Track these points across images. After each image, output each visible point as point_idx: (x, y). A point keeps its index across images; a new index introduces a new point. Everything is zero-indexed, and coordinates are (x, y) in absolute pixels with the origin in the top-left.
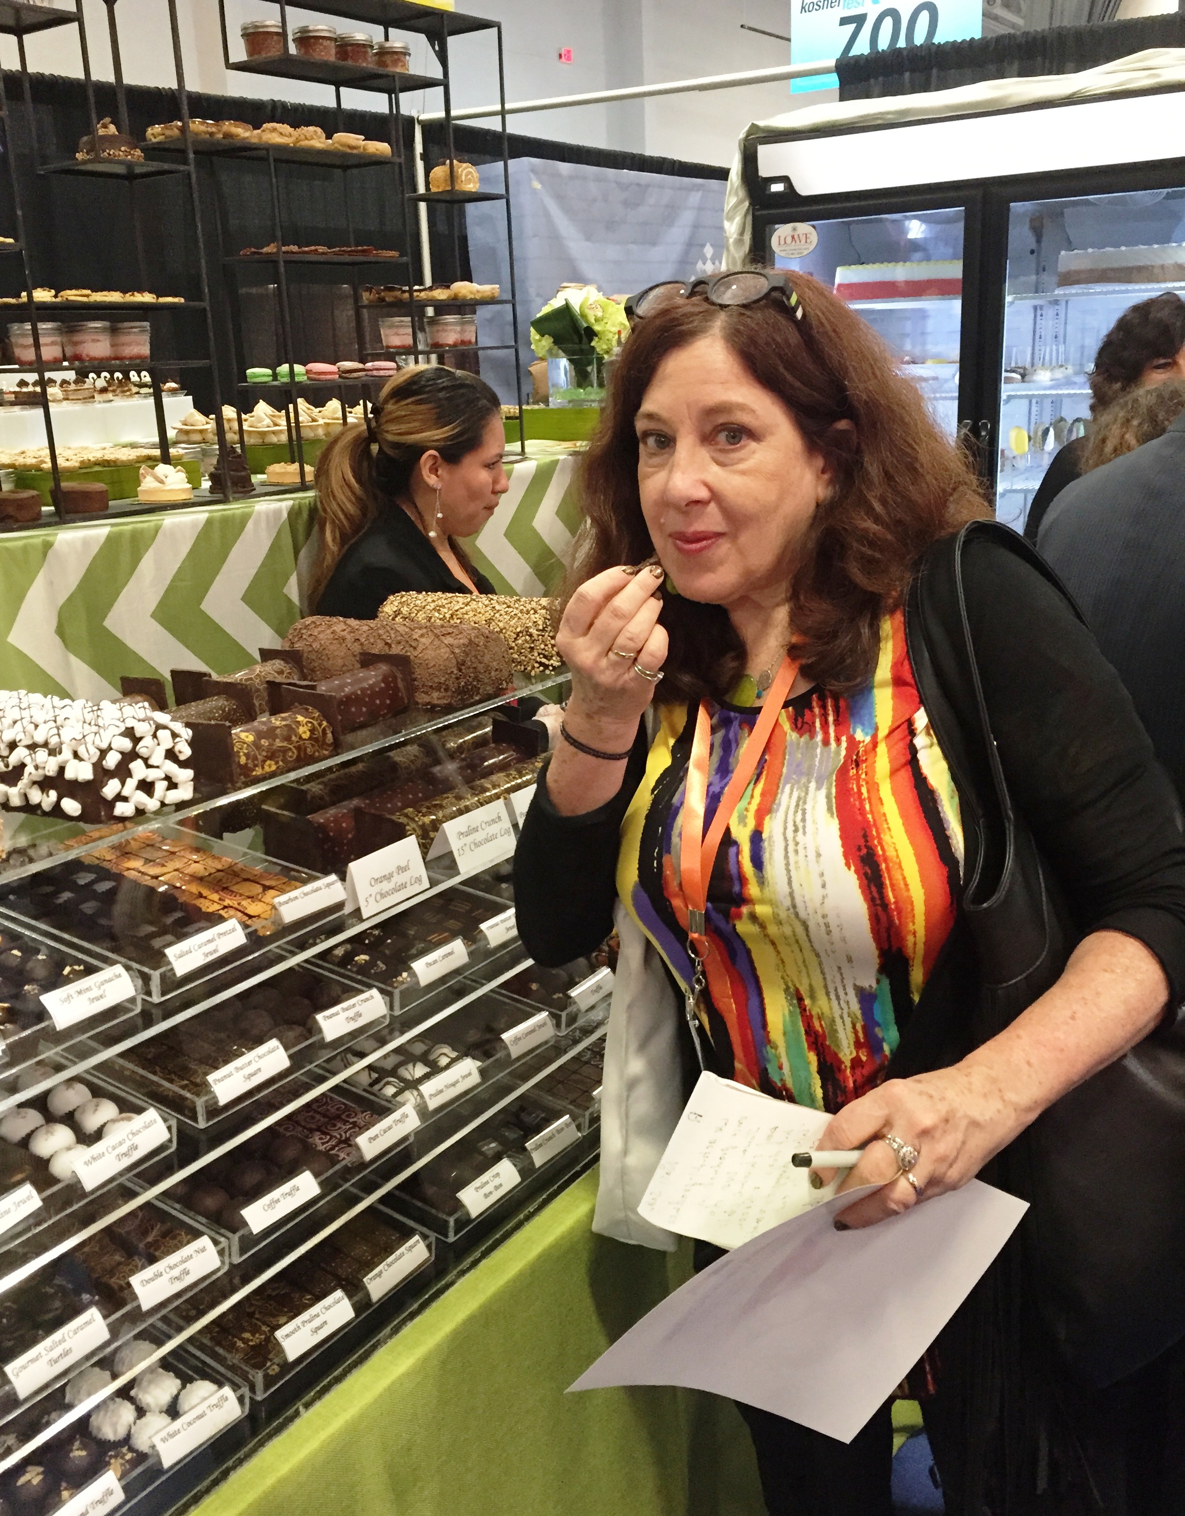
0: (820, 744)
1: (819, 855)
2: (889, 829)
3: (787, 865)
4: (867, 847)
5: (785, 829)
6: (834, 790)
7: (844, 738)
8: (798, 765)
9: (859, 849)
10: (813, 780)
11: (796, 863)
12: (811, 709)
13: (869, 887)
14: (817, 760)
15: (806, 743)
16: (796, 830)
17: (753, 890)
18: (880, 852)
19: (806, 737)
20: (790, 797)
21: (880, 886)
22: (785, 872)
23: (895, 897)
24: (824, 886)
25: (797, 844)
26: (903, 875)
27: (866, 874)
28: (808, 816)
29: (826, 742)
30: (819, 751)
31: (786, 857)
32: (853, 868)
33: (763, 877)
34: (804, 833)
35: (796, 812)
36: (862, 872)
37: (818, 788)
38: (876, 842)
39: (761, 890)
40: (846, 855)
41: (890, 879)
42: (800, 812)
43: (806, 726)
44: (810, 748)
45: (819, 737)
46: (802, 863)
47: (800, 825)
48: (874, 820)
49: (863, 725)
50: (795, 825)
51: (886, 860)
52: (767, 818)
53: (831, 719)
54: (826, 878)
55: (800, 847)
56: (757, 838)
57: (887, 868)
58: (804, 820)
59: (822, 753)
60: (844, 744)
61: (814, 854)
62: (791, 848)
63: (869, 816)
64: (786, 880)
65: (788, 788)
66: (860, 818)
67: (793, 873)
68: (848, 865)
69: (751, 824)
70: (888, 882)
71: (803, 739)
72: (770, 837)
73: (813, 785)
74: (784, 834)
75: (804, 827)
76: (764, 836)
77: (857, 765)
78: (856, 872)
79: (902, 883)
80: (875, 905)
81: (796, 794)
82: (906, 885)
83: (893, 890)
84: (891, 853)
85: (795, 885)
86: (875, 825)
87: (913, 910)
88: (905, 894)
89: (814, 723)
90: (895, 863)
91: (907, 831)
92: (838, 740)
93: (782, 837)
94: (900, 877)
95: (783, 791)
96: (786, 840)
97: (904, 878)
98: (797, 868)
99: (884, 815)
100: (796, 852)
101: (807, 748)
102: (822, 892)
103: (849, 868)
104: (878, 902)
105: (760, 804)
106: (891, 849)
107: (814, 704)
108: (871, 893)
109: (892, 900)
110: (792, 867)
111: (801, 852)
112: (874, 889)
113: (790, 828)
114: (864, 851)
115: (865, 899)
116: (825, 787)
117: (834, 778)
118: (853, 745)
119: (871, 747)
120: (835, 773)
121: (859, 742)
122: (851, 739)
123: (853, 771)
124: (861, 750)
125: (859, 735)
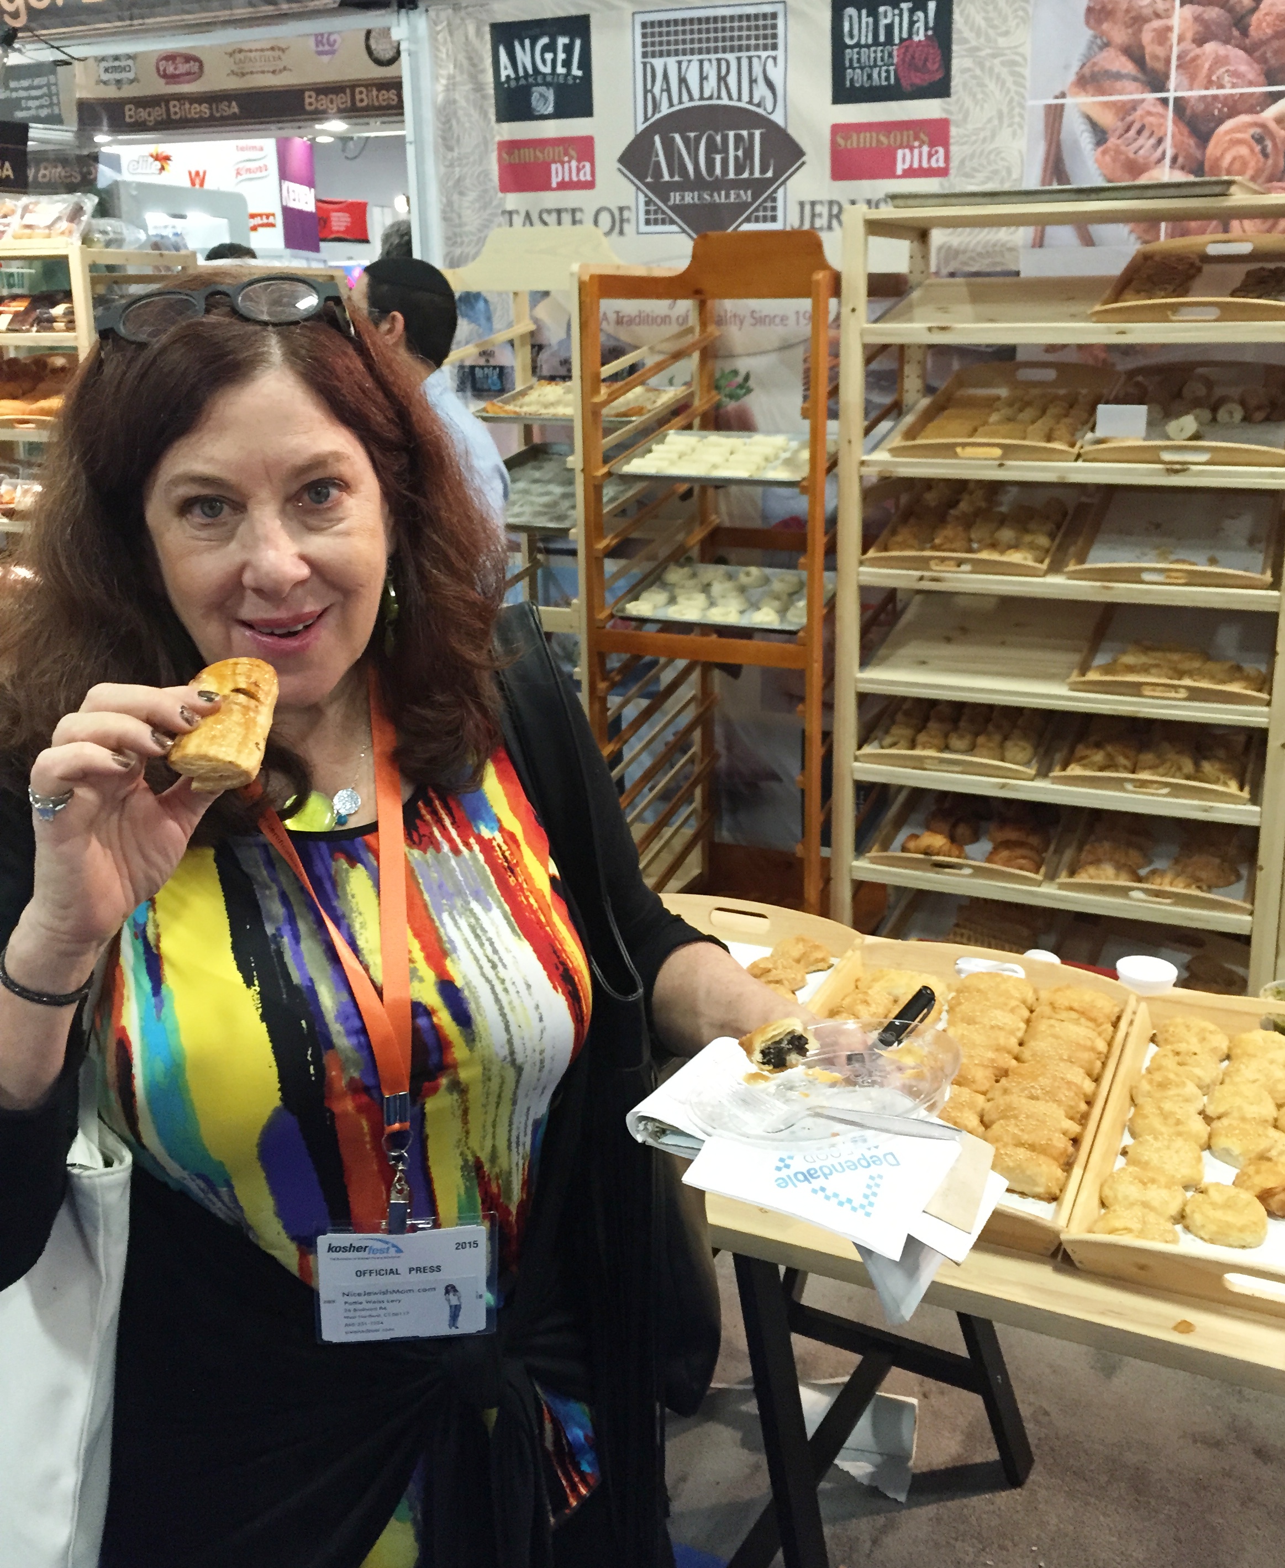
0: (450, 854)
1: (529, 986)
3: (501, 1008)
5: (481, 968)
6: (507, 907)
7: (472, 841)
8: (440, 886)
9: (557, 968)
10: (470, 899)
11: (510, 1003)
12: (421, 817)
13: (574, 1005)
14: (458, 873)
15: (436, 858)
16: (494, 967)
17: (459, 1051)
19: (431, 851)
20: (459, 928)
21: (579, 1001)
22: (500, 1018)
24: (541, 1019)
25: (503, 981)
27: (569, 995)
28: (497, 945)
29: (456, 851)
30: (453, 863)
31: (497, 1000)
32: (559, 990)
33: (473, 1033)
34: (505, 966)
35: (482, 945)
37: (487, 908)
38: (563, 955)
39: (471, 1050)
40: (551, 978)
42: (487, 944)
43: (424, 839)
44: (441, 863)
45: (446, 847)
46: (516, 1002)
47: (495, 958)
48: (553, 932)
49: (483, 820)
50: (490, 961)
52: (448, 964)
53: (448, 822)
55: (508, 984)
56: (448, 990)
58: (495, 951)
59: (458, 864)
60: (476, 848)
61: (524, 987)
62: (499, 988)
64: (502, 1026)
65: (445, 917)
67: (510, 1017)
68: (555, 988)
69: (429, 975)
71: (428, 855)
72: (468, 984)
73: (474, 905)
74: (483, 975)
75: (501, 959)
76: (459, 983)
77: (512, 872)
78: (563, 993)
81: (463, 922)
85: (513, 1028)
86: (555, 936)
89: (432, 833)
92: (467, 845)
93: (483, 980)
95: (443, 925)
96: (488, 981)
98: (513, 1009)
100: (506, 990)
101: (439, 862)
102: (540, 1026)
103: (557, 991)
105: (423, 948)
107: (424, 812)
110: (507, 1010)
111: (512, 989)
113: (487, 967)
114: (560, 968)
116: (494, 906)
117: (498, 893)
118: (486, 846)
119: (514, 847)
120: (495, 886)
121: (490, 841)
122: (480, 839)
123: (512, 881)
124: (507, 854)
125: (486, 833)
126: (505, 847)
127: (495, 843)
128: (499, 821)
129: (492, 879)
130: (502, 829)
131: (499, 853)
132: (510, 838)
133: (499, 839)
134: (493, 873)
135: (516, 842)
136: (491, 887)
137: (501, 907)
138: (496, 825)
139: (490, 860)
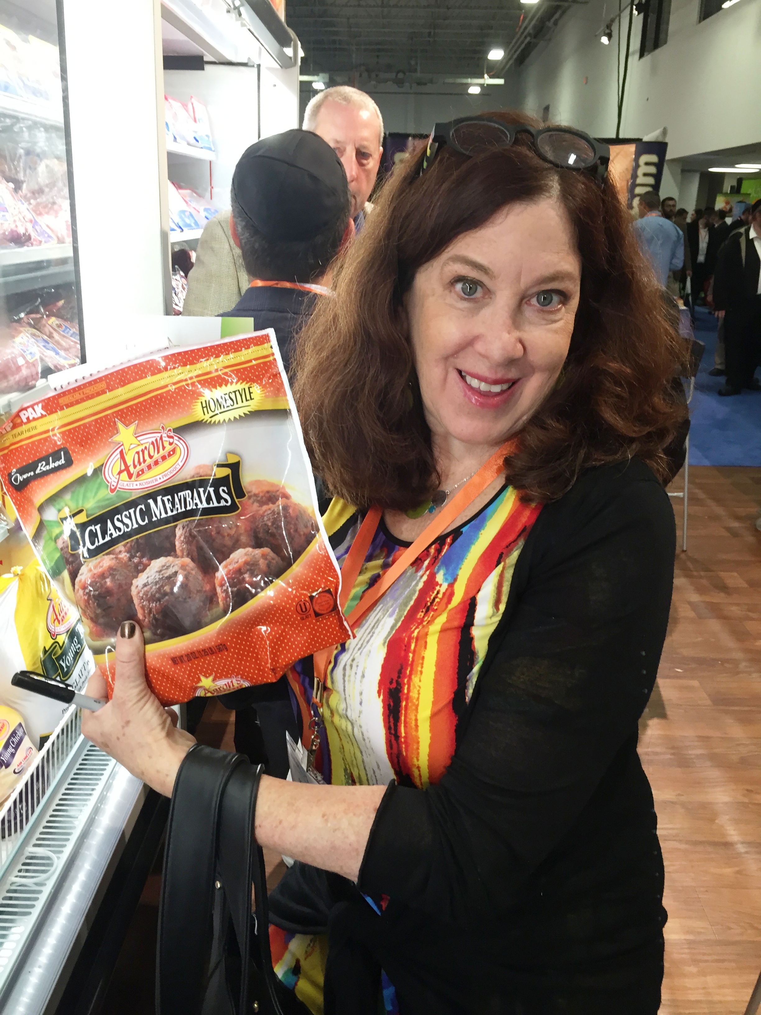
1: (363, 676)
2: (421, 672)
3: (344, 675)
4: (397, 682)
6: (399, 624)
7: (427, 571)
9: (391, 683)
13: (389, 716)
18: (406, 691)
21: (397, 720)
22: (342, 681)
23: (405, 733)
25: (354, 660)
26: (416, 716)
27: (389, 705)
32: (382, 697)
33: (333, 678)
36: (387, 703)
38: (406, 680)
40: (381, 683)
41: (405, 717)
42: (369, 634)
48: (413, 661)
49: (447, 569)
50: (361, 645)
51: (407, 699)
54: (364, 697)
57: (406, 706)
58: (368, 642)
60: (425, 577)
61: (361, 674)
63: (411, 655)
64: (342, 687)
66: (403, 653)
67: (346, 684)
70: (403, 718)
77: (427, 611)
78: (383, 701)
79: (413, 722)
80: (390, 733)
82: (417, 726)
83: (405, 726)
84: (414, 694)
85: (347, 693)
86: (412, 665)
87: (418, 748)
88: (414, 733)
90: (414, 704)
91: (435, 680)
94: (414, 718)
97: (416, 720)
99: (423, 658)
100: (351, 667)
102: (359, 708)
103: (379, 696)
104: (393, 732)
106: (416, 692)
108: (389, 722)
109: (403, 735)
112: (392, 720)
114: (394, 685)
115: (385, 726)
116: (395, 616)
117: (405, 613)
118: (431, 584)
119: (445, 600)
120: (408, 608)
121: (437, 584)
122: (432, 577)
123: (420, 615)
124: (437, 600)
125: (440, 577)
126: (440, 596)
127: (438, 588)
128: (455, 580)
129: (412, 603)
130: (451, 585)
131: (434, 595)
132: (450, 595)
133: (444, 587)
134: (416, 601)
135: (449, 601)
136: (407, 606)
137: (397, 621)
138: (450, 580)
139: (424, 592)
